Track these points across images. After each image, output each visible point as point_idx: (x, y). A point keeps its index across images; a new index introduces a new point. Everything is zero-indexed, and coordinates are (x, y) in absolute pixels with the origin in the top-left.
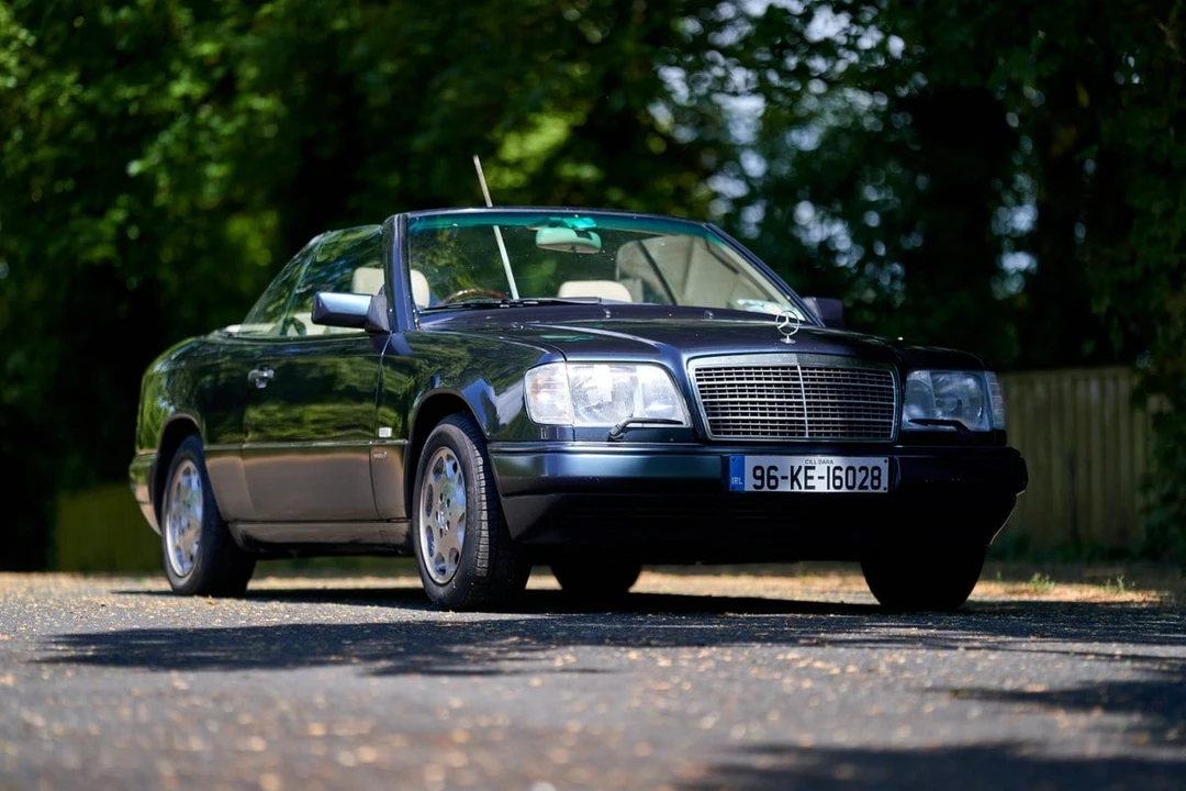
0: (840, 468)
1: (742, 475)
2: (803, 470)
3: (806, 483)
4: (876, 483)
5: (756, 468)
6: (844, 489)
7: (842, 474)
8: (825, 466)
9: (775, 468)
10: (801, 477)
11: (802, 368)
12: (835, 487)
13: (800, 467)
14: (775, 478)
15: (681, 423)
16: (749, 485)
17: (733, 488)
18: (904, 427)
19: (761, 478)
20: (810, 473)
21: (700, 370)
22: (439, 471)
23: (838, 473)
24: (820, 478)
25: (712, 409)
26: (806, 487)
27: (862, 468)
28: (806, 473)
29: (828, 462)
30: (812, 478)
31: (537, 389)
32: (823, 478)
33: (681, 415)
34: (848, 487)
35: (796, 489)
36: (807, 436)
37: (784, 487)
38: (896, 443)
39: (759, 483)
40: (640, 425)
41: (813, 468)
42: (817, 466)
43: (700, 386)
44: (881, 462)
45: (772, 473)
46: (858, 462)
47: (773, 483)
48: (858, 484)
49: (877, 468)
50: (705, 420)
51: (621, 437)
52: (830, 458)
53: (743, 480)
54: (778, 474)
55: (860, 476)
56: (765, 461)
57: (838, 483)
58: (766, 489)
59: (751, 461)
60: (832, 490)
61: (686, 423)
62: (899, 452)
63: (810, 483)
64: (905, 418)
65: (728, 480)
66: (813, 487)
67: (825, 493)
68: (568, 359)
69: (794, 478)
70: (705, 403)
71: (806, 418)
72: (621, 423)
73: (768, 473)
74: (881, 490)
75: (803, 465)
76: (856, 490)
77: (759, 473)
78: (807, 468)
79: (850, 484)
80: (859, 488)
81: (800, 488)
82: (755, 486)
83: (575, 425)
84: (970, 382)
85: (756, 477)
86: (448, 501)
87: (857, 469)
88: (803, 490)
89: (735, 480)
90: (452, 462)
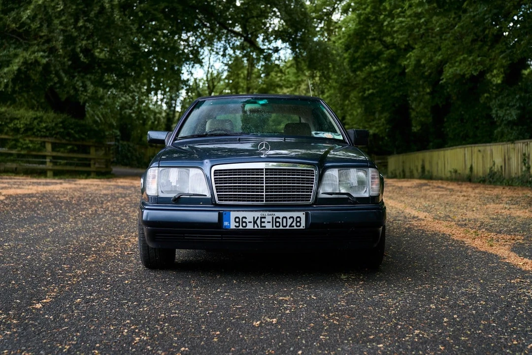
0: (279, 218)
1: (229, 221)
2: (259, 218)
3: (261, 224)
4: (298, 224)
5: (236, 218)
6: (281, 227)
7: (280, 220)
8: (271, 217)
9: (246, 218)
10: (258, 222)
13: (258, 218)
14: (245, 222)
16: (233, 226)
19: (239, 222)
20: (263, 220)
23: (278, 220)
24: (268, 222)
26: (261, 227)
28: (261, 220)
29: (272, 214)
32: (270, 222)
34: (283, 226)
35: (256, 227)
37: (250, 226)
39: (237, 225)
41: (265, 218)
44: (302, 215)
45: (244, 220)
47: (244, 224)
48: (288, 225)
49: (299, 217)
52: (273, 213)
53: (229, 223)
54: (247, 221)
55: (289, 222)
56: (241, 214)
58: (241, 227)
59: (233, 215)
60: (275, 228)
63: (263, 225)
66: (265, 227)
67: (271, 229)
69: (255, 222)
74: (301, 227)
75: (260, 216)
76: (288, 228)
77: (237, 220)
78: (261, 218)
79: (285, 224)
80: (289, 227)
81: (258, 227)
82: (235, 226)
87: (288, 218)
88: (259, 228)
89: (226, 224)
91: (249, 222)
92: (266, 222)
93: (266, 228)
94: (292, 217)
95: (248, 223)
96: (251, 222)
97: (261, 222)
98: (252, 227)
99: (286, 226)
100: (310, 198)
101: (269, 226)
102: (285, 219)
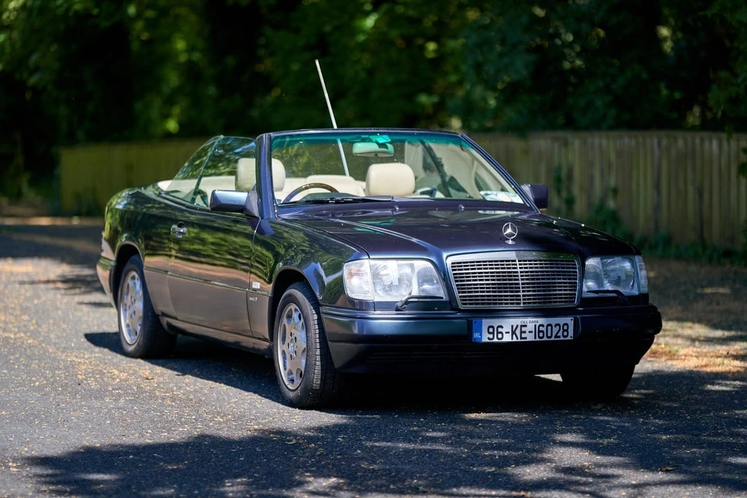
0: (542, 325)
2: (519, 326)
4: (565, 334)
5: (490, 327)
6: (545, 339)
8: (533, 324)
9: (502, 327)
10: (518, 332)
11: (519, 261)
12: (540, 338)
13: (517, 326)
14: (501, 333)
15: (442, 298)
17: (475, 340)
18: (584, 296)
19: (493, 333)
20: (524, 329)
21: (454, 263)
22: (290, 317)
23: (541, 328)
24: (530, 332)
25: (462, 289)
26: (521, 338)
27: (556, 325)
28: (521, 329)
30: (525, 332)
31: (351, 275)
32: (532, 332)
33: (441, 293)
34: (548, 337)
35: (515, 340)
36: (522, 305)
38: (578, 306)
39: (491, 336)
40: (416, 300)
41: (526, 326)
42: (528, 325)
43: (454, 274)
44: (569, 320)
45: (500, 330)
46: (554, 321)
47: (500, 336)
48: (554, 335)
50: (457, 295)
51: (404, 308)
52: (536, 319)
53: (481, 335)
55: (555, 330)
57: (541, 335)
58: (495, 340)
59: (486, 323)
60: (538, 339)
61: (445, 298)
62: (580, 313)
63: (523, 335)
64: (585, 289)
65: (471, 335)
66: (526, 338)
68: (371, 257)
70: (457, 285)
71: (521, 294)
72: (404, 299)
73: (497, 330)
74: (569, 338)
76: (553, 339)
78: (522, 326)
79: (549, 335)
81: (517, 339)
82: (489, 339)
83: (375, 300)
84: (627, 265)
85: (489, 333)
86: (296, 338)
88: (519, 340)
89: (476, 335)
90: (298, 313)
91: (506, 333)
92: (527, 332)
93: (527, 340)
94: (558, 325)
95: (504, 333)
96: (509, 333)
97: (522, 332)
98: (510, 340)
99: (550, 337)
100: (575, 298)
101: (530, 338)
102: (549, 328)
